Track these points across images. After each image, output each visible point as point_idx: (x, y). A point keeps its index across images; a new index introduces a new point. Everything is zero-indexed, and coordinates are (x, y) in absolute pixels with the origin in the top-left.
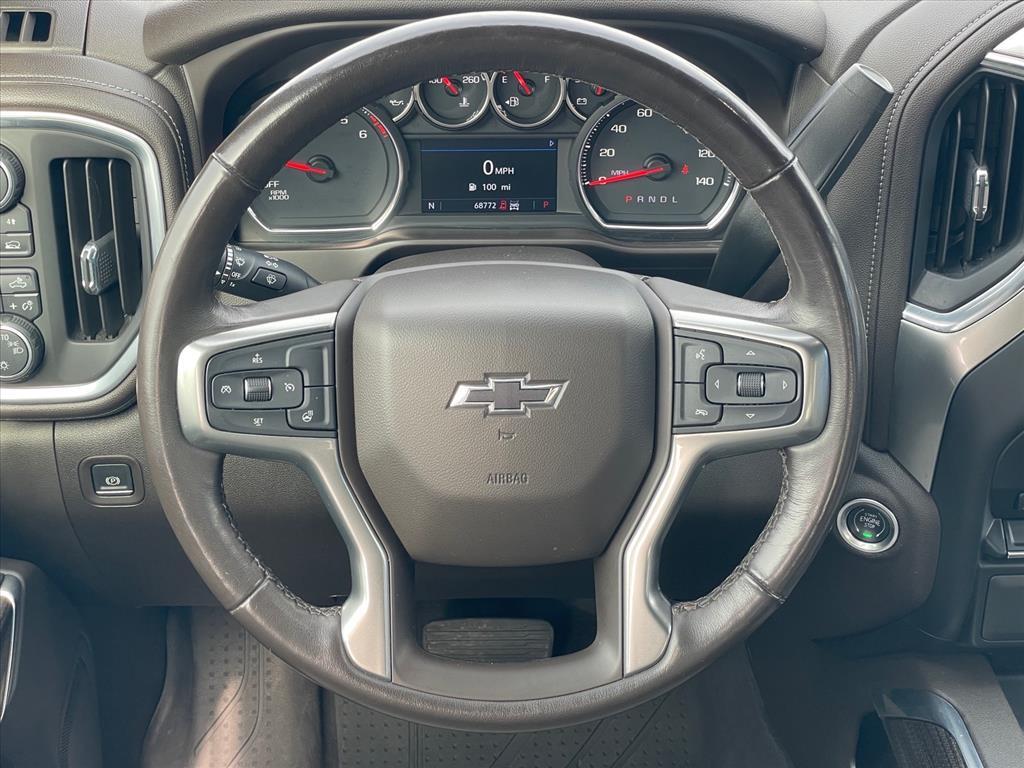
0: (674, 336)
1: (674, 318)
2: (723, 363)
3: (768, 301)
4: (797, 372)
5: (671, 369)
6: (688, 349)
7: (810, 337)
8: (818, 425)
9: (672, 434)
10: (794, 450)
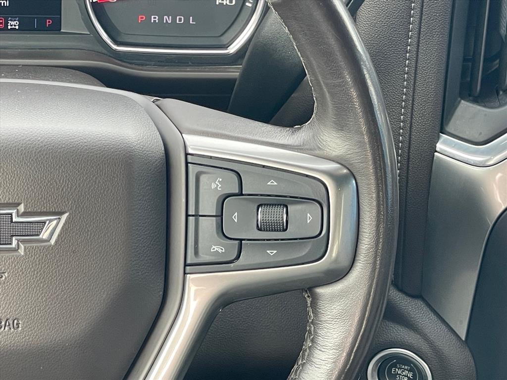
0: (187, 163)
1: (188, 143)
2: (242, 195)
3: (291, 126)
4: (323, 204)
5: (184, 200)
6: (203, 179)
7: (338, 166)
8: (345, 262)
9: (185, 273)
10: (320, 291)
